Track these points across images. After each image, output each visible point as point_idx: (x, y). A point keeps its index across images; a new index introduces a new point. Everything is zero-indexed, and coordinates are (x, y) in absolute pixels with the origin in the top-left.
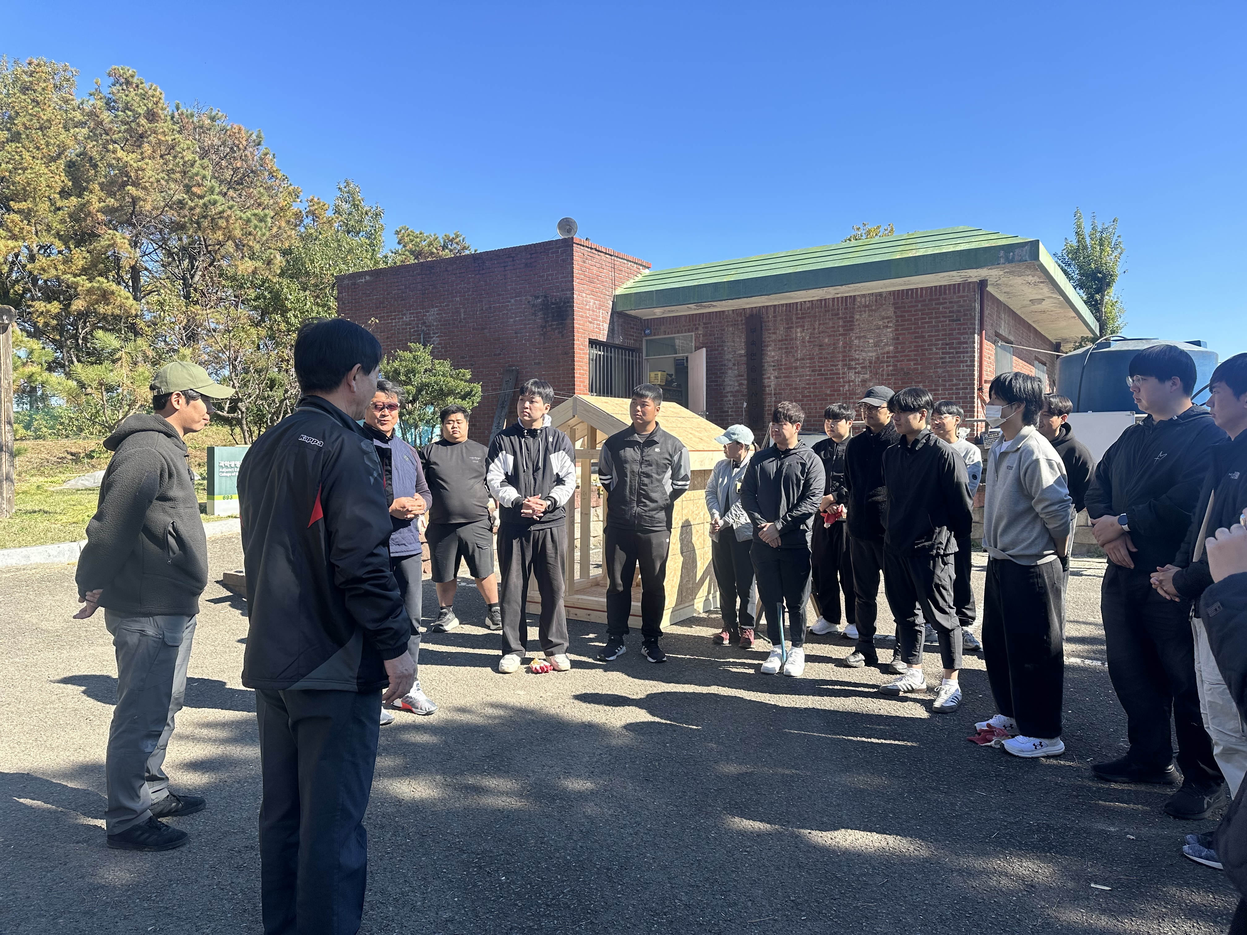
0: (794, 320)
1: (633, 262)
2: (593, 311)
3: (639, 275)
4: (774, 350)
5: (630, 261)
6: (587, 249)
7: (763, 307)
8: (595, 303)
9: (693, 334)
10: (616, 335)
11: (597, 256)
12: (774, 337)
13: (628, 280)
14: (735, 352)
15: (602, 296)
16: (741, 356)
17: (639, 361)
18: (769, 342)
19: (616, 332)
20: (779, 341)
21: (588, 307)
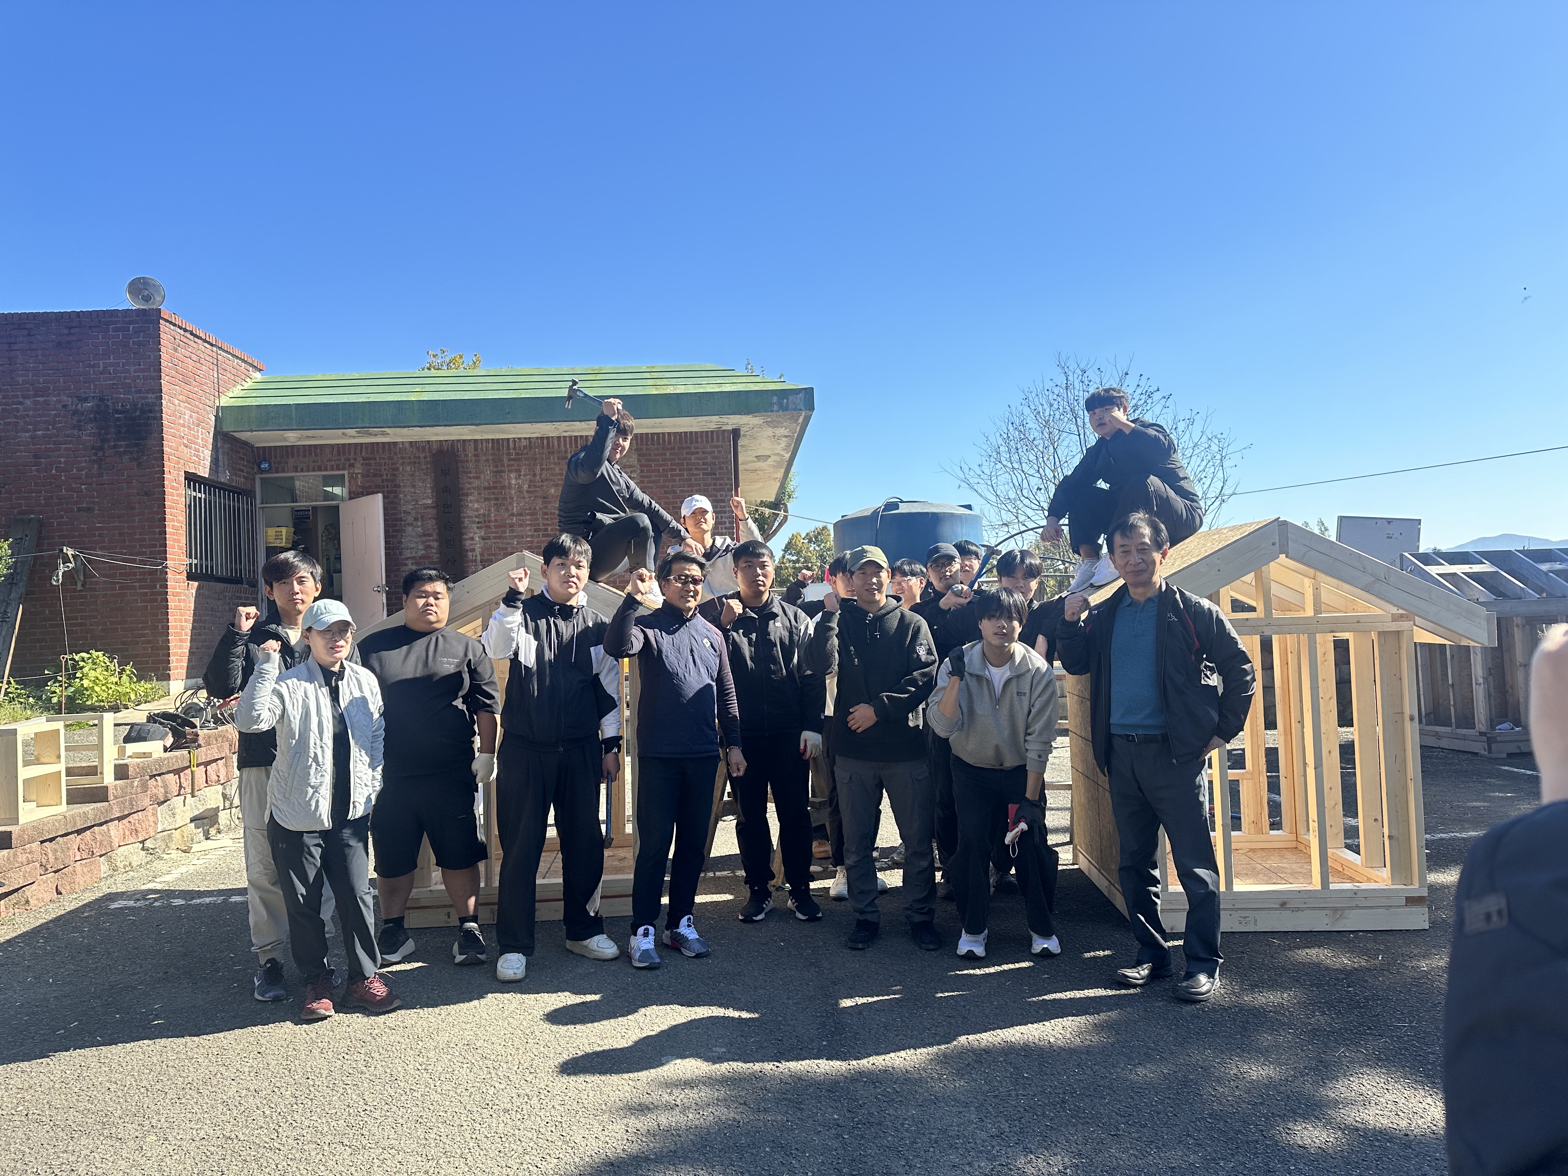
0: (506, 462)
1: (240, 359)
2: (189, 428)
3: (248, 380)
4: (478, 501)
5: (237, 357)
6: (179, 330)
7: (458, 441)
8: (191, 416)
9: (346, 473)
10: (220, 469)
11: (192, 343)
12: (476, 483)
13: (234, 386)
14: (417, 501)
15: (201, 406)
16: (426, 507)
17: (252, 511)
18: (469, 489)
19: (221, 464)
20: (485, 488)
21: (182, 422)
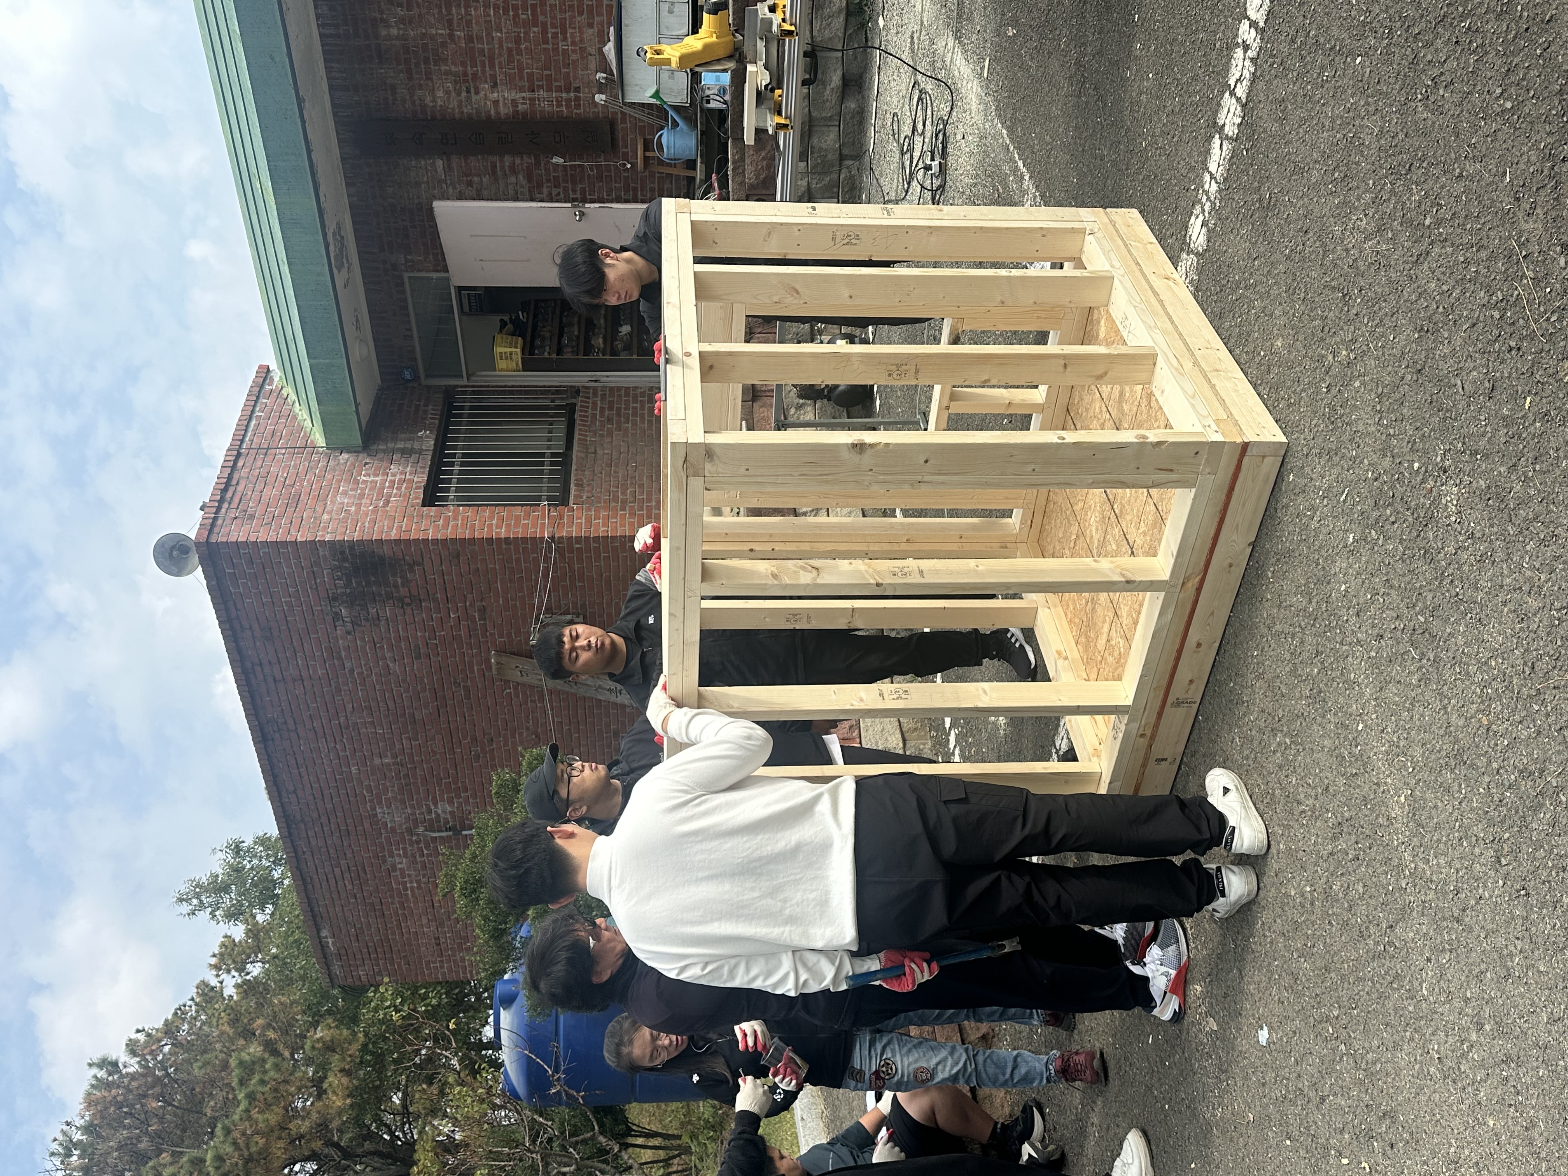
0: (362, 42)
1: (254, 406)
2: (362, 496)
3: (285, 392)
4: (433, 91)
5: (253, 412)
6: (223, 510)
7: (335, 115)
8: (345, 493)
9: (406, 275)
10: (416, 445)
11: (240, 488)
12: (402, 91)
13: (295, 417)
14: (440, 181)
15: (328, 476)
16: (449, 168)
17: (474, 393)
18: (413, 102)
19: (408, 445)
20: (410, 78)
21: (353, 509)
